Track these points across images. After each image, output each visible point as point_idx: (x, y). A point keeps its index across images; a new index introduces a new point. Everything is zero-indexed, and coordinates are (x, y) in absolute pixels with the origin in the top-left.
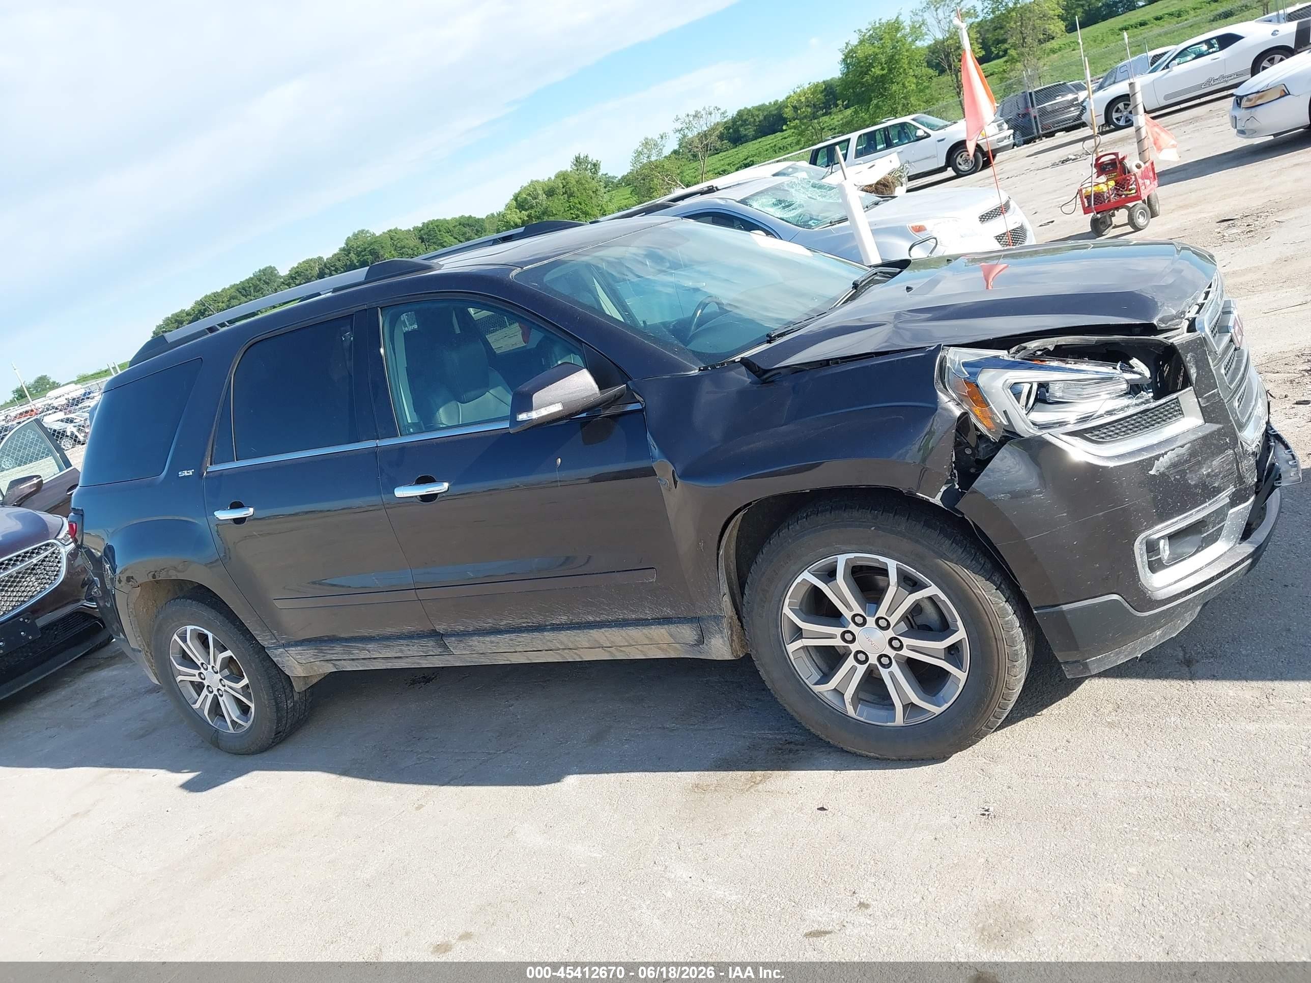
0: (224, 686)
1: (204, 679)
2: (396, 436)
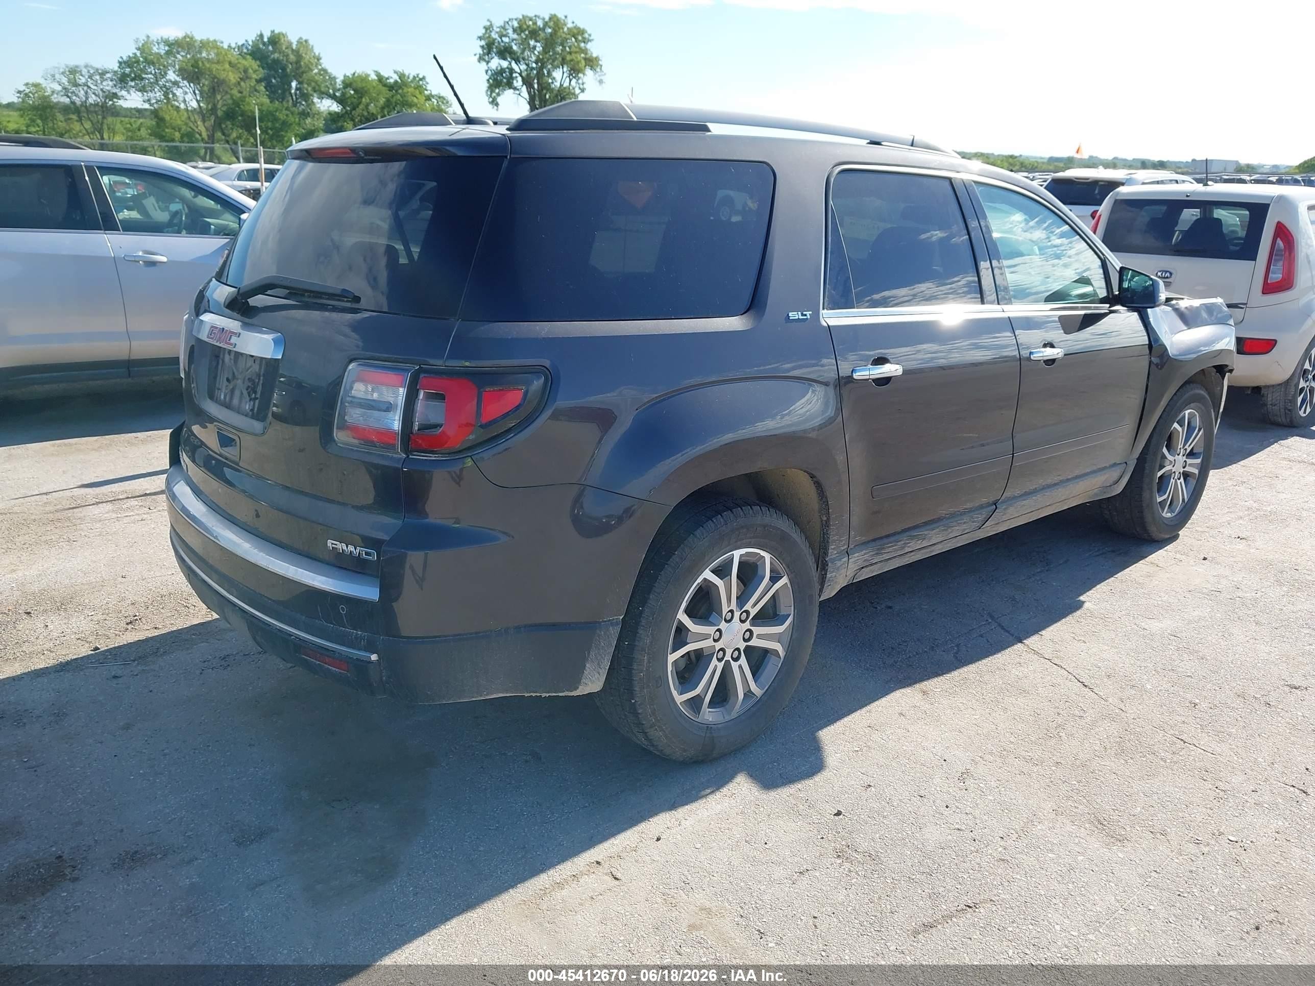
0: (732, 611)
1: (738, 649)
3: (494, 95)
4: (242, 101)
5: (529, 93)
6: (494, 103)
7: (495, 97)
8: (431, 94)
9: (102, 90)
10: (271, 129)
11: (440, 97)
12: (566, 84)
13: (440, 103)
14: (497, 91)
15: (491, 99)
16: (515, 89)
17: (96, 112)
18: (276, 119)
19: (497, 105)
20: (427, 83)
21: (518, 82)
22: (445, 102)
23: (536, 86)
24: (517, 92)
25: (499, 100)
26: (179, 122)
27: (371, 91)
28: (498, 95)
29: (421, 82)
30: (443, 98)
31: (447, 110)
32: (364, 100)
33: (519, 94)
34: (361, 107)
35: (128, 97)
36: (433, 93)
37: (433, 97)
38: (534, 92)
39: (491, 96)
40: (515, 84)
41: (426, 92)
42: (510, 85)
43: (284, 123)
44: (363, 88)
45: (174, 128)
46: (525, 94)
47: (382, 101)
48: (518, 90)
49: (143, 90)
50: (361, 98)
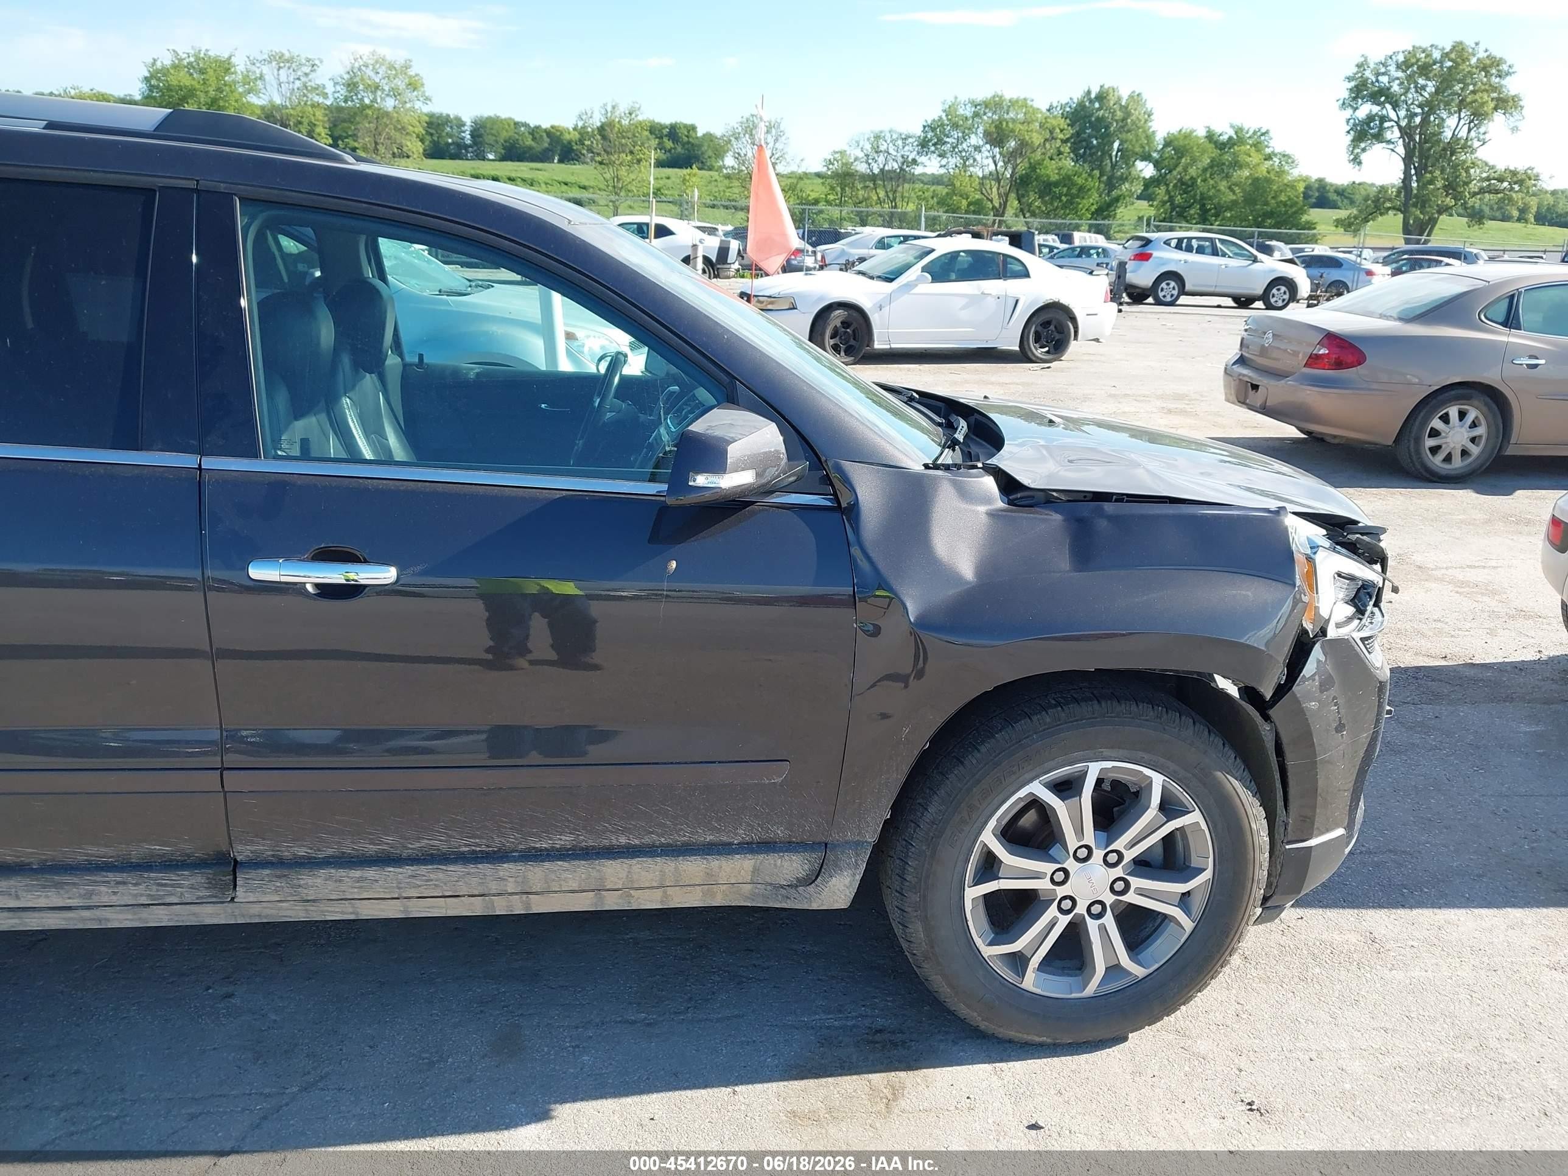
2: (256, 455)
3: (1357, 151)
4: (1039, 164)
5: (1406, 146)
6: (1356, 161)
7: (1357, 153)
8: (1273, 152)
9: (903, 157)
10: (1066, 195)
11: (1284, 156)
12: (1463, 133)
13: (1283, 163)
14: (1363, 145)
15: (1352, 157)
16: (1389, 142)
17: (891, 179)
18: (1074, 184)
19: (1360, 163)
20: (1271, 139)
21: (1394, 134)
22: (1290, 161)
23: (1417, 138)
24: (1391, 146)
25: (1364, 157)
26: (968, 188)
27: (1195, 149)
28: (1364, 150)
29: (1263, 138)
30: (1288, 156)
31: (1291, 171)
32: (1183, 160)
33: (1393, 150)
34: (1179, 169)
35: (927, 163)
36: (1276, 151)
37: (1275, 155)
38: (1414, 145)
39: (1352, 152)
40: (1388, 135)
41: (1267, 149)
42: (1379, 137)
43: (1081, 189)
44: (1185, 146)
45: (961, 196)
46: (1401, 150)
47: (1207, 161)
48: (1393, 143)
49: (942, 155)
50: (1181, 158)
